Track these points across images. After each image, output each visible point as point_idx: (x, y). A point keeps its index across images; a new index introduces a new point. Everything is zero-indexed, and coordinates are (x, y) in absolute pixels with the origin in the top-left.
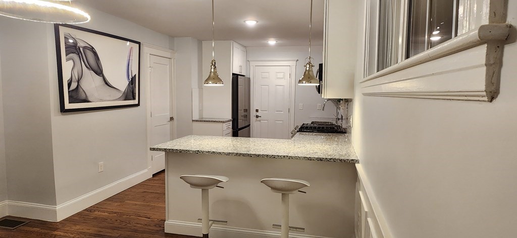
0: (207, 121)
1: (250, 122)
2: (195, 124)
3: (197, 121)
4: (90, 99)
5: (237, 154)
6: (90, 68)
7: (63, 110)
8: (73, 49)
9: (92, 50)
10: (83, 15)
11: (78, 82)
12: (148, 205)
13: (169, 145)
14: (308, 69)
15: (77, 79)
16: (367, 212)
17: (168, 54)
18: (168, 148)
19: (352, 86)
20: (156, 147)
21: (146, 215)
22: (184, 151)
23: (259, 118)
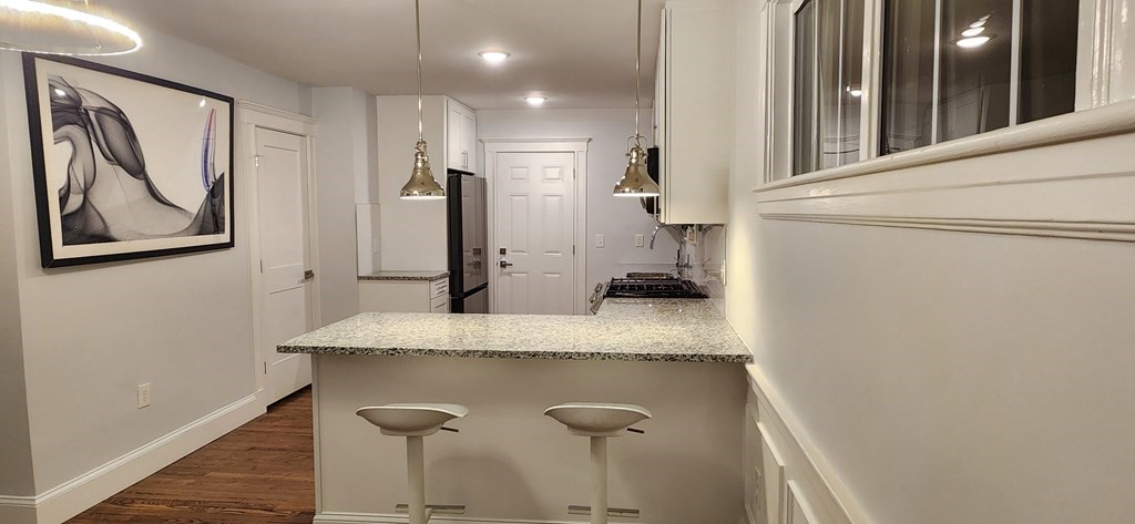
0: (392, 278)
1: (487, 278)
2: (364, 285)
3: (369, 278)
4: (114, 232)
5: (486, 352)
6: (114, 158)
7: (48, 262)
8: (71, 112)
9: (119, 115)
10: (125, 35)
11: (86, 192)
12: (265, 480)
13: (323, 338)
14: (634, 161)
15: (82, 186)
16: (782, 468)
17: (298, 127)
18: (321, 345)
19: (723, 197)
20: (290, 343)
21: (261, 502)
22: (362, 350)
23: (508, 269)
